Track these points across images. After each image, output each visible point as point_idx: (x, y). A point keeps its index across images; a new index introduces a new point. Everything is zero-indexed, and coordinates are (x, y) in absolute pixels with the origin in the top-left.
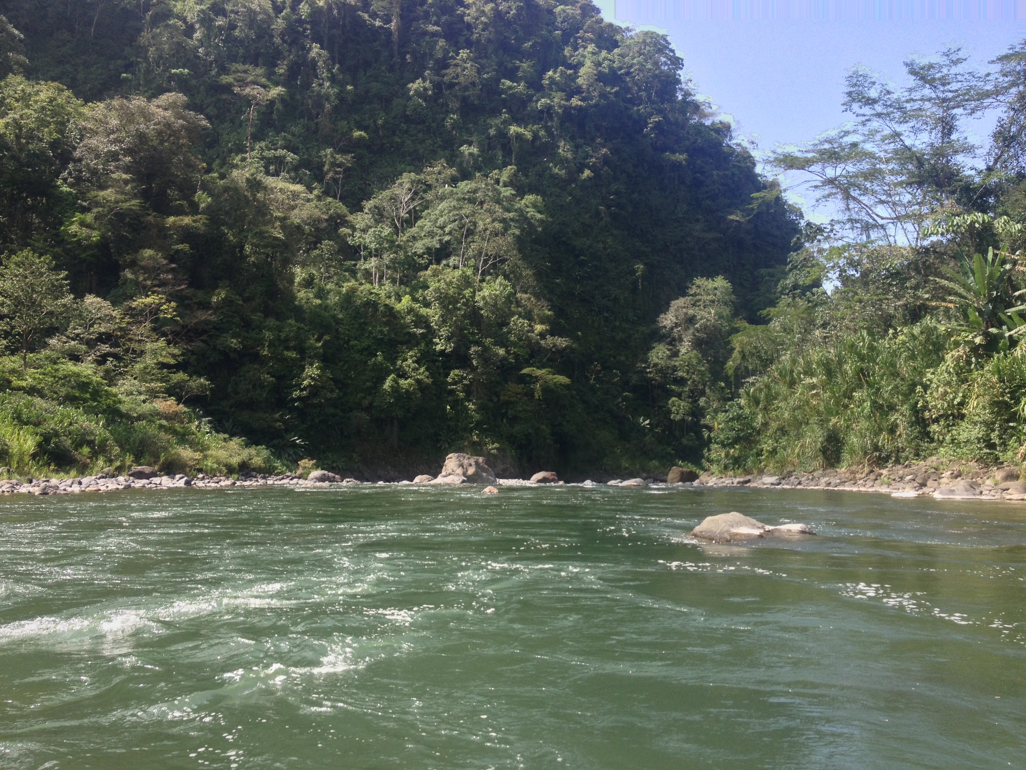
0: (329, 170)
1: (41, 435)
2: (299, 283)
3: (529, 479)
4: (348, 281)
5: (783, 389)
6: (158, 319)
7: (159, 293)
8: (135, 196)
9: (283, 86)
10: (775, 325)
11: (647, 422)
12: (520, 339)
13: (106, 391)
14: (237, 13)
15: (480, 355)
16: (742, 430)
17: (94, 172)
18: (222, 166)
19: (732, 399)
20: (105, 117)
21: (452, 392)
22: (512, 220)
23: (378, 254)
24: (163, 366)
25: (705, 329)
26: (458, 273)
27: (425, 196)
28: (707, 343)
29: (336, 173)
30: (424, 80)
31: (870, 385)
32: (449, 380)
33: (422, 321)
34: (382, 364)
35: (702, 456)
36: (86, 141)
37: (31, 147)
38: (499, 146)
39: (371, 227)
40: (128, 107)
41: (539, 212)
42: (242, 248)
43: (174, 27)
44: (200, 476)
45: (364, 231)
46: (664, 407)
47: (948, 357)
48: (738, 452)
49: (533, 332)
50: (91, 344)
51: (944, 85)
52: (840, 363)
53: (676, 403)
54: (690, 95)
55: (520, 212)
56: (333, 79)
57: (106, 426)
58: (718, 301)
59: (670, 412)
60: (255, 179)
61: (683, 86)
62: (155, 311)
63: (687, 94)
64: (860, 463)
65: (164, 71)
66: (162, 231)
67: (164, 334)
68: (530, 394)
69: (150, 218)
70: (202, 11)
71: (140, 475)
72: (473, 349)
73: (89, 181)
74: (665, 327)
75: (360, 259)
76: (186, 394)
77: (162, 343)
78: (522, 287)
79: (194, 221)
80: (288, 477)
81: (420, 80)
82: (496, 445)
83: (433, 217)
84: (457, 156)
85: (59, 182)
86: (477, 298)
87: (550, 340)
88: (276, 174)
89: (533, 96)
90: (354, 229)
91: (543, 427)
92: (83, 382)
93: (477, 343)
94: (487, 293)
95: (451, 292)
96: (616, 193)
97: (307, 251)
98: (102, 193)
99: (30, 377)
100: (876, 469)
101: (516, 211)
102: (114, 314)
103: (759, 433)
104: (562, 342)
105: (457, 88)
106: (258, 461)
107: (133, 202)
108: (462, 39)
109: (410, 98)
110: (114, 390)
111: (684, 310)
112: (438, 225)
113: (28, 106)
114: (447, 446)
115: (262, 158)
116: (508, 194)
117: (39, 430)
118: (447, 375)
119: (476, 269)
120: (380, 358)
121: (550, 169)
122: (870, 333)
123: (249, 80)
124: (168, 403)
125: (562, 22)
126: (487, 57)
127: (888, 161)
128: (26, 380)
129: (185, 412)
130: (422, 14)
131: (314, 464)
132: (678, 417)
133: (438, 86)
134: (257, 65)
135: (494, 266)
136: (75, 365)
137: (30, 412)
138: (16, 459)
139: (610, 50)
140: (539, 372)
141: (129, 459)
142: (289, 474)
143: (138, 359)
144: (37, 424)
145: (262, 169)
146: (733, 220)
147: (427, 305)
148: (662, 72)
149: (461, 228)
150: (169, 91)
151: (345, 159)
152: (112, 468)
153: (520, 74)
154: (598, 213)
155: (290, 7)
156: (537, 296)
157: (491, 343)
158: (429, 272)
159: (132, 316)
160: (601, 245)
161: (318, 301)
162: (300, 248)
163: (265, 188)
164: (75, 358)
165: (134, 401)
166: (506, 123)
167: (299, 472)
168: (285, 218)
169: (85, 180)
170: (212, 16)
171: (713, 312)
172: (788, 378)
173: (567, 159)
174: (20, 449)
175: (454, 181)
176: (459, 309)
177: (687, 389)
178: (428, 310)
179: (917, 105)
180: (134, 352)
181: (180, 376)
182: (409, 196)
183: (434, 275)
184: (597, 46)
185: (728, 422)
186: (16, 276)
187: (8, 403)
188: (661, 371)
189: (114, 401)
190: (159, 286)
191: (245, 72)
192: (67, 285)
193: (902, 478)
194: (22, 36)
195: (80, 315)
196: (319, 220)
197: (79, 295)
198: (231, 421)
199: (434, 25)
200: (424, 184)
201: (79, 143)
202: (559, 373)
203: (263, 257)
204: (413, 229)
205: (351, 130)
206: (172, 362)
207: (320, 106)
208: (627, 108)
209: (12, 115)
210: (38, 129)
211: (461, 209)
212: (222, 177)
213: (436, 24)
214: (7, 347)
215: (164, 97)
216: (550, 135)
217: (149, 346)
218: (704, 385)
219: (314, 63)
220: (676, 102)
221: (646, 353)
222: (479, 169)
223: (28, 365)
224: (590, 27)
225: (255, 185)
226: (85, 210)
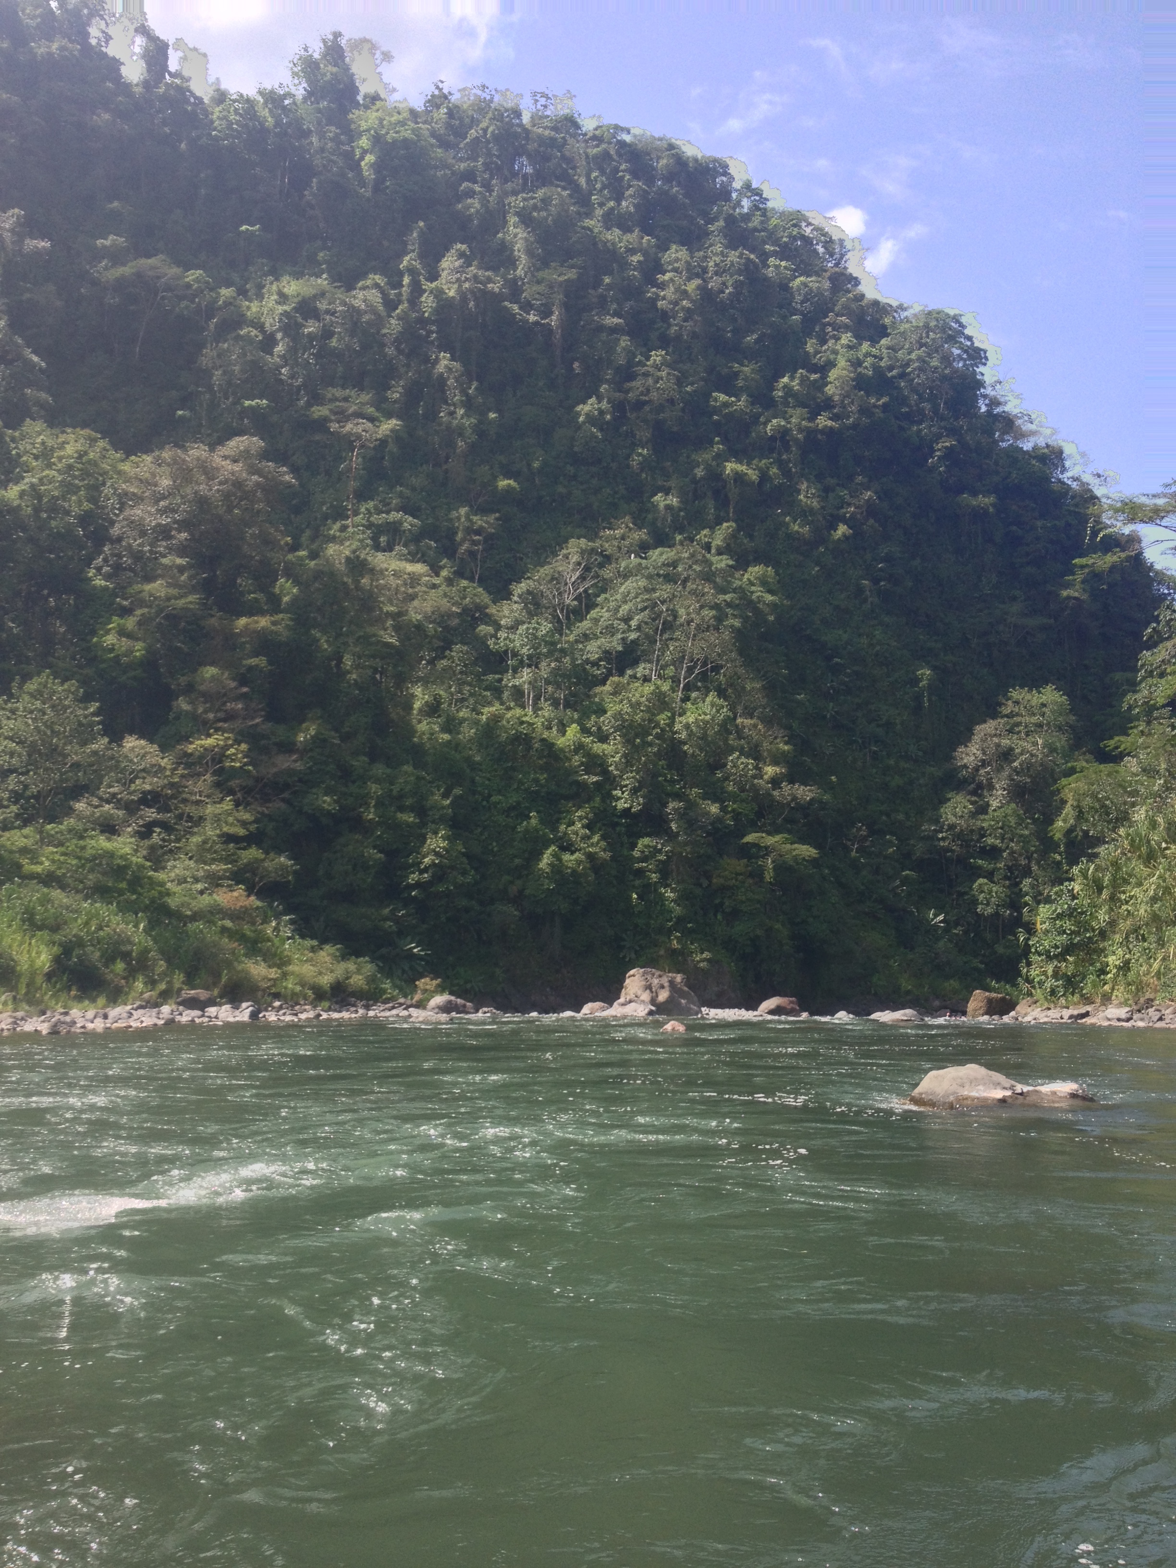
0: (463, 540)
1: (60, 945)
2: (420, 710)
3: (755, 1008)
4: (490, 704)
5: (1137, 867)
6: (222, 769)
7: (224, 731)
8: (193, 590)
9: (399, 417)
10: (1131, 764)
11: (941, 918)
12: (742, 790)
13: (150, 878)
14: (333, 314)
15: (682, 815)
16: (1077, 933)
17: (138, 556)
18: (313, 539)
19: (1060, 883)
20: (154, 475)
21: (640, 873)
22: (729, 605)
23: (533, 662)
24: (229, 838)
25: (1028, 769)
26: (648, 689)
27: (601, 572)
28: (1031, 791)
29: (474, 543)
30: (600, 399)
32: (636, 853)
33: (596, 763)
34: (537, 830)
35: (1019, 973)
36: (127, 512)
37: (53, 523)
38: (709, 494)
39: (523, 623)
40: (184, 460)
41: (770, 592)
42: (340, 660)
43: (248, 339)
44: (277, 1004)
45: (513, 628)
46: (966, 893)
48: (1071, 967)
49: (762, 778)
50: (131, 808)
53: (986, 888)
54: (999, 404)
55: (743, 593)
56: (468, 404)
57: (148, 931)
58: (1048, 724)
59: (975, 902)
60: (358, 557)
61: (989, 391)
62: (218, 757)
63: (994, 402)
65: (234, 404)
66: (231, 641)
67: (231, 792)
68: (757, 875)
69: (213, 621)
70: (285, 314)
71: (191, 1004)
72: (672, 805)
73: (131, 570)
74: (965, 766)
75: (507, 672)
76: (260, 881)
77: (227, 804)
78: (746, 708)
79: (274, 623)
80: (401, 1005)
81: (593, 400)
82: (707, 955)
83: (612, 605)
84: (648, 511)
85: (91, 573)
86: (677, 727)
87: (788, 792)
88: (389, 548)
89: (760, 415)
90: (498, 627)
91: (778, 926)
92: (118, 865)
93: (678, 796)
94: (691, 720)
95: (639, 718)
96: (888, 559)
97: (431, 662)
98: (148, 587)
99: (47, 858)
101: (734, 591)
102: (163, 763)
103: (1103, 937)
104: (805, 793)
105: (647, 408)
106: (358, 981)
107: (191, 598)
108: (654, 336)
109: (579, 427)
110: (161, 876)
111: (996, 740)
112: (620, 615)
113: (49, 466)
114: (633, 956)
115: (370, 526)
116: (722, 565)
117: (57, 937)
118: (633, 846)
119: (675, 680)
120: (534, 822)
121: (787, 525)
123: (351, 411)
124: (235, 894)
125: (802, 302)
126: (692, 362)
128: (41, 863)
129: (257, 908)
130: (595, 300)
131: (438, 986)
132: (989, 911)
133: (619, 407)
134: (362, 389)
135: (703, 676)
136: (109, 839)
137: (46, 910)
138: (24, 981)
139: (874, 341)
140: (770, 840)
141: (178, 979)
142: (402, 1000)
143: (196, 830)
144: (55, 930)
145: (369, 541)
146: (1069, 598)
147: (603, 738)
148: (956, 371)
149: (654, 620)
150: (240, 433)
151: (487, 522)
152: (154, 994)
153: (740, 383)
154: (860, 590)
155: (409, 301)
156: (768, 722)
157: (698, 795)
158: (608, 688)
159: (188, 766)
160: (865, 641)
161: (446, 737)
162: (422, 658)
163: (372, 571)
164: (110, 829)
165: (189, 893)
166: (721, 458)
167: (417, 997)
168: (400, 614)
169: (125, 569)
170: (300, 320)
171: (1040, 742)
172: (1144, 849)
173: (811, 510)
174: (31, 966)
175: (643, 548)
176: (650, 744)
177: (1002, 865)
178: (605, 746)
180: (190, 818)
181: (253, 853)
182: (578, 574)
183: (615, 693)
184: (856, 336)
185: (1055, 919)
186: (31, 712)
187: (17, 898)
188: (960, 836)
189: (160, 893)
190: (225, 720)
191: (346, 399)
192: (99, 723)
194: (43, 364)
195: (117, 767)
196: (450, 615)
197: (116, 737)
198: (322, 919)
199: (613, 316)
200: (601, 554)
201: (117, 515)
202: (802, 840)
203: (369, 672)
204: (585, 623)
205: (495, 478)
206: (242, 832)
207: (451, 444)
208: (901, 428)
209: (29, 479)
210: (64, 498)
211: (654, 590)
212: (314, 555)
213: (617, 314)
214: (18, 816)
215: (232, 443)
216: (786, 473)
217: (210, 809)
218: (1029, 858)
219: (442, 380)
220: (976, 415)
221: (936, 808)
222: (681, 530)
223: (46, 839)
224: (845, 307)
225: (358, 566)
226: (126, 612)
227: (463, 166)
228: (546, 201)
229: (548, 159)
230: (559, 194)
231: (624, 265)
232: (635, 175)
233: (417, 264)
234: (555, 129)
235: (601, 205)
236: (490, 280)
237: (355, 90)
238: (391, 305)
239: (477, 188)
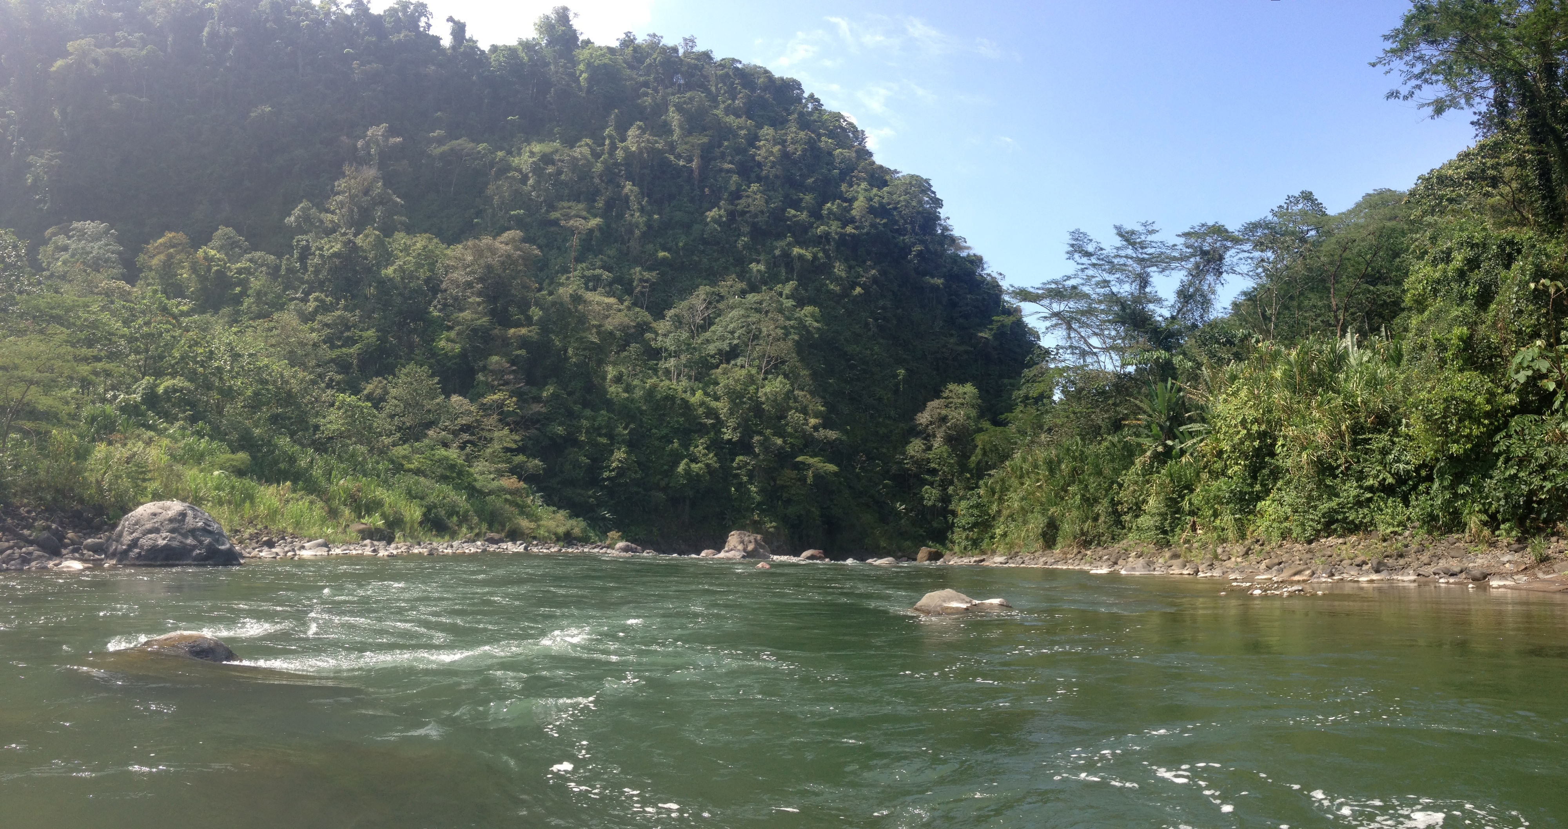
0: (638, 285)
1: (425, 506)
2: (611, 380)
3: (799, 556)
4: (651, 378)
5: (1014, 482)
6: (503, 411)
7: (503, 391)
8: (485, 314)
9: (601, 217)
10: (1012, 428)
11: (903, 506)
12: (796, 431)
13: (467, 471)
14: (562, 161)
15: (761, 444)
16: (980, 516)
17: (456, 299)
18: (550, 284)
19: (973, 489)
20: (463, 254)
21: (737, 476)
22: (792, 327)
23: (677, 354)
24: (507, 450)
25: (955, 427)
26: (744, 372)
27: (717, 305)
28: (956, 440)
29: (644, 287)
30: (720, 209)
31: (1080, 482)
32: (735, 465)
33: (711, 413)
34: (677, 450)
35: (947, 538)
36: (450, 275)
37: (411, 284)
38: (783, 264)
39: (672, 332)
40: (479, 245)
41: (816, 321)
42: (566, 351)
44: (537, 542)
45: (665, 336)
46: (918, 493)
47: (1137, 461)
48: (976, 534)
49: (808, 425)
50: (455, 433)
51: (1142, 248)
52: (1060, 462)
53: (929, 491)
54: (948, 230)
55: (800, 321)
56: (642, 210)
57: (467, 500)
58: (967, 403)
59: (923, 498)
60: (577, 294)
61: (942, 222)
62: (500, 405)
63: (945, 229)
64: (1070, 546)
65: (505, 213)
66: (506, 342)
67: (508, 424)
68: (803, 480)
69: (496, 331)
70: (534, 163)
71: (492, 541)
72: (756, 438)
73: (452, 306)
74: (921, 424)
75: (661, 359)
76: (525, 473)
77: (506, 431)
78: (800, 385)
79: (529, 331)
80: (600, 546)
81: (716, 209)
82: (774, 524)
83: (724, 323)
84: (746, 272)
85: (431, 309)
86: (760, 394)
87: (822, 433)
88: (594, 289)
89: (813, 223)
90: (657, 334)
91: (813, 509)
92: (451, 464)
93: (760, 433)
94: (768, 390)
95: (738, 388)
96: (883, 308)
97: (617, 353)
98: (461, 315)
99: (416, 460)
100: (1083, 551)
101: (796, 319)
102: (472, 409)
103: (994, 518)
104: (832, 435)
105: (748, 215)
106: (577, 531)
107: (484, 319)
108: (753, 175)
109: (707, 224)
110: (472, 470)
111: (938, 410)
112: (728, 329)
113: (408, 255)
114: (731, 523)
115: (583, 277)
116: (789, 305)
117: (424, 503)
118: (733, 460)
119: (760, 368)
120: (676, 445)
121: (827, 285)
122: (1083, 439)
123: (572, 214)
124: (512, 480)
125: (840, 163)
126: (775, 191)
127: (1100, 302)
128: (414, 463)
129: (524, 488)
130: (718, 154)
131: (620, 536)
132: (930, 503)
133: (732, 214)
134: (579, 202)
135: (776, 366)
136: (446, 450)
137: (417, 488)
138: (408, 525)
139: (880, 188)
140: (811, 460)
141: (484, 527)
142: (600, 543)
143: (489, 445)
144: (422, 498)
145: (583, 285)
146: (981, 337)
147: (717, 399)
148: (925, 209)
149: (748, 333)
150: (509, 229)
151: (651, 276)
152: (473, 535)
153: (803, 205)
154: (867, 324)
155: (608, 153)
156: (812, 393)
157: (771, 433)
158: (719, 370)
159: (485, 410)
160: (868, 352)
161: (626, 395)
162: (612, 351)
163: (585, 301)
164: (446, 445)
165: (486, 479)
166: (790, 245)
167: (608, 542)
168: (600, 326)
169: (449, 306)
170: (543, 166)
171: (962, 412)
172: (1018, 473)
173: (841, 278)
174: (412, 518)
175: (743, 293)
176: (745, 403)
177: (938, 478)
178: (718, 403)
179: (1122, 261)
180: (485, 439)
181: (521, 458)
182: (704, 305)
183: (724, 373)
184: (870, 184)
185: (969, 508)
186: (406, 384)
187: (403, 482)
188: (917, 462)
189: (472, 479)
190: (503, 385)
191: (569, 208)
192: (439, 388)
193: (1101, 558)
194: (403, 202)
195: (448, 411)
196: (628, 327)
197: (448, 396)
198: (558, 495)
199: (729, 163)
200: (718, 295)
201: (444, 278)
202: (830, 462)
203: (583, 357)
204: (707, 333)
205: (657, 251)
206: (514, 446)
207: (631, 232)
208: (894, 237)
209: (399, 263)
210: (416, 271)
211: (748, 316)
212: (551, 293)
213: (731, 162)
214: (400, 439)
215: (506, 235)
216: (828, 256)
217: (496, 434)
218: (953, 475)
219: (627, 197)
220: (936, 235)
221: (904, 447)
222: (765, 284)
223: (415, 451)
224: (864, 168)
225: (577, 299)
226: (450, 328)
227: (642, 79)
228: (691, 99)
229: (693, 76)
230: (699, 95)
231: (736, 136)
232: (744, 86)
233: (613, 133)
234: (697, 59)
235: (724, 102)
236: (657, 142)
237: (577, 39)
238: (596, 156)
239: (650, 91)
